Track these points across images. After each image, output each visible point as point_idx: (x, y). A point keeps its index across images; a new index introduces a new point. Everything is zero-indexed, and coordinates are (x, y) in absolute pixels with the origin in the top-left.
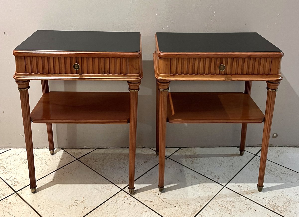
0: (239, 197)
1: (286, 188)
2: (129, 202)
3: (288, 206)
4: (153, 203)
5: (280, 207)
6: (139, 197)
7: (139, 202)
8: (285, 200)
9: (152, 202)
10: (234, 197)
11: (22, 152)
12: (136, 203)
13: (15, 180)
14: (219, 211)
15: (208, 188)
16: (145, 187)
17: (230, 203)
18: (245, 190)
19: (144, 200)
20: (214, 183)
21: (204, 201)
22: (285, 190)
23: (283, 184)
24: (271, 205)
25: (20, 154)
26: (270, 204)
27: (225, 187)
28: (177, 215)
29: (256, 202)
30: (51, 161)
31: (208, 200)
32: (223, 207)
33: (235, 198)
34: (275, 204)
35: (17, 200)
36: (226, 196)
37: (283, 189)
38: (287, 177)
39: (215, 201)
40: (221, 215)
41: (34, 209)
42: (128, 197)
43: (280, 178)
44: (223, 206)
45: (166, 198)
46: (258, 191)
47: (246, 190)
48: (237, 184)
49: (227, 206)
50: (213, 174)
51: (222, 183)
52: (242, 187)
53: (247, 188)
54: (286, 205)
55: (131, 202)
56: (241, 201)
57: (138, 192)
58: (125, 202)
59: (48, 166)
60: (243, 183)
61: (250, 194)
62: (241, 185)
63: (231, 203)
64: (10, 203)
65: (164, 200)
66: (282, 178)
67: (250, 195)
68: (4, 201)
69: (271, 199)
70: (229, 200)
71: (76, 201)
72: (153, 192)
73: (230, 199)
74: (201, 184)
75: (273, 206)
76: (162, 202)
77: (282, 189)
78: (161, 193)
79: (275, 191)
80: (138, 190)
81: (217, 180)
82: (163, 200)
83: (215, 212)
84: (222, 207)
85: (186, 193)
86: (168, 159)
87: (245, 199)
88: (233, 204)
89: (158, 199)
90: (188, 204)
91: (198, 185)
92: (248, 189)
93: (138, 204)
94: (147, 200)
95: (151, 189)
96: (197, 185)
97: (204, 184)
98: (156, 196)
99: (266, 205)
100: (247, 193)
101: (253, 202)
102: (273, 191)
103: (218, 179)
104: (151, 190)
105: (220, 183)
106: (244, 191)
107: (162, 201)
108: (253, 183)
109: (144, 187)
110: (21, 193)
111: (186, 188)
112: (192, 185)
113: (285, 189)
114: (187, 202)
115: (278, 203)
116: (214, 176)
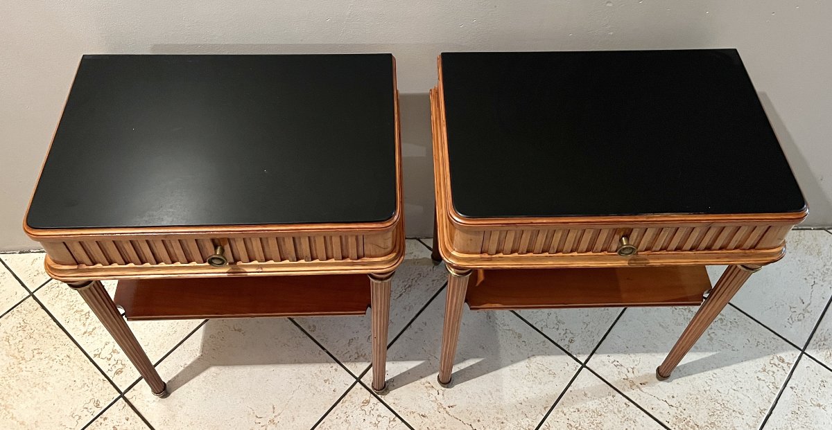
0: (613, 396)
1: (717, 368)
2: (374, 420)
3: (716, 423)
4: (426, 419)
5: (698, 426)
6: (396, 402)
7: (397, 419)
8: (711, 405)
9: (423, 416)
10: (603, 397)
12: (390, 422)
13: (116, 356)
15: (547, 372)
16: (408, 372)
17: (591, 417)
18: (628, 374)
19: (407, 410)
20: (561, 354)
21: (538, 412)
22: (714, 375)
23: (713, 356)
24: (680, 421)
26: (679, 417)
27: (584, 365)
29: (648, 411)
31: (545, 408)
32: (576, 428)
33: (604, 399)
34: (688, 419)
36: (585, 395)
37: (711, 372)
38: (724, 332)
39: (560, 410)
42: (371, 404)
43: (709, 337)
44: (578, 425)
45: (456, 403)
46: (657, 380)
47: (630, 375)
48: (612, 358)
49: (586, 426)
50: (561, 326)
51: (579, 353)
52: (621, 366)
53: (633, 369)
54: (713, 419)
55: (380, 419)
56: (616, 410)
57: (395, 387)
58: (366, 418)
60: (625, 352)
61: (638, 387)
62: (621, 358)
63: (596, 416)
64: (114, 429)
65: (451, 411)
66: (712, 335)
67: (638, 389)
69: (683, 404)
70: (591, 407)
71: (258, 420)
72: (426, 387)
73: (592, 405)
74: (533, 359)
75: (684, 422)
76: (446, 415)
77: (709, 369)
78: (443, 389)
79: (693, 376)
80: (392, 380)
81: (568, 346)
85: (498, 388)
87: (626, 404)
88: (599, 419)
89: (438, 408)
90: (503, 423)
91: (527, 360)
92: (635, 371)
93: (394, 424)
94: (413, 413)
95: (422, 377)
96: (523, 364)
97: (539, 358)
98: (434, 399)
99: (670, 421)
100: (632, 384)
101: (642, 412)
102: (689, 377)
103: (571, 341)
104: (423, 380)
105: (575, 356)
106: (626, 377)
107: (446, 412)
108: (647, 352)
109: (405, 370)
110: (134, 398)
111: (498, 372)
112: (513, 362)
113: (715, 371)
114: (499, 416)
115: (695, 415)
116: (562, 333)
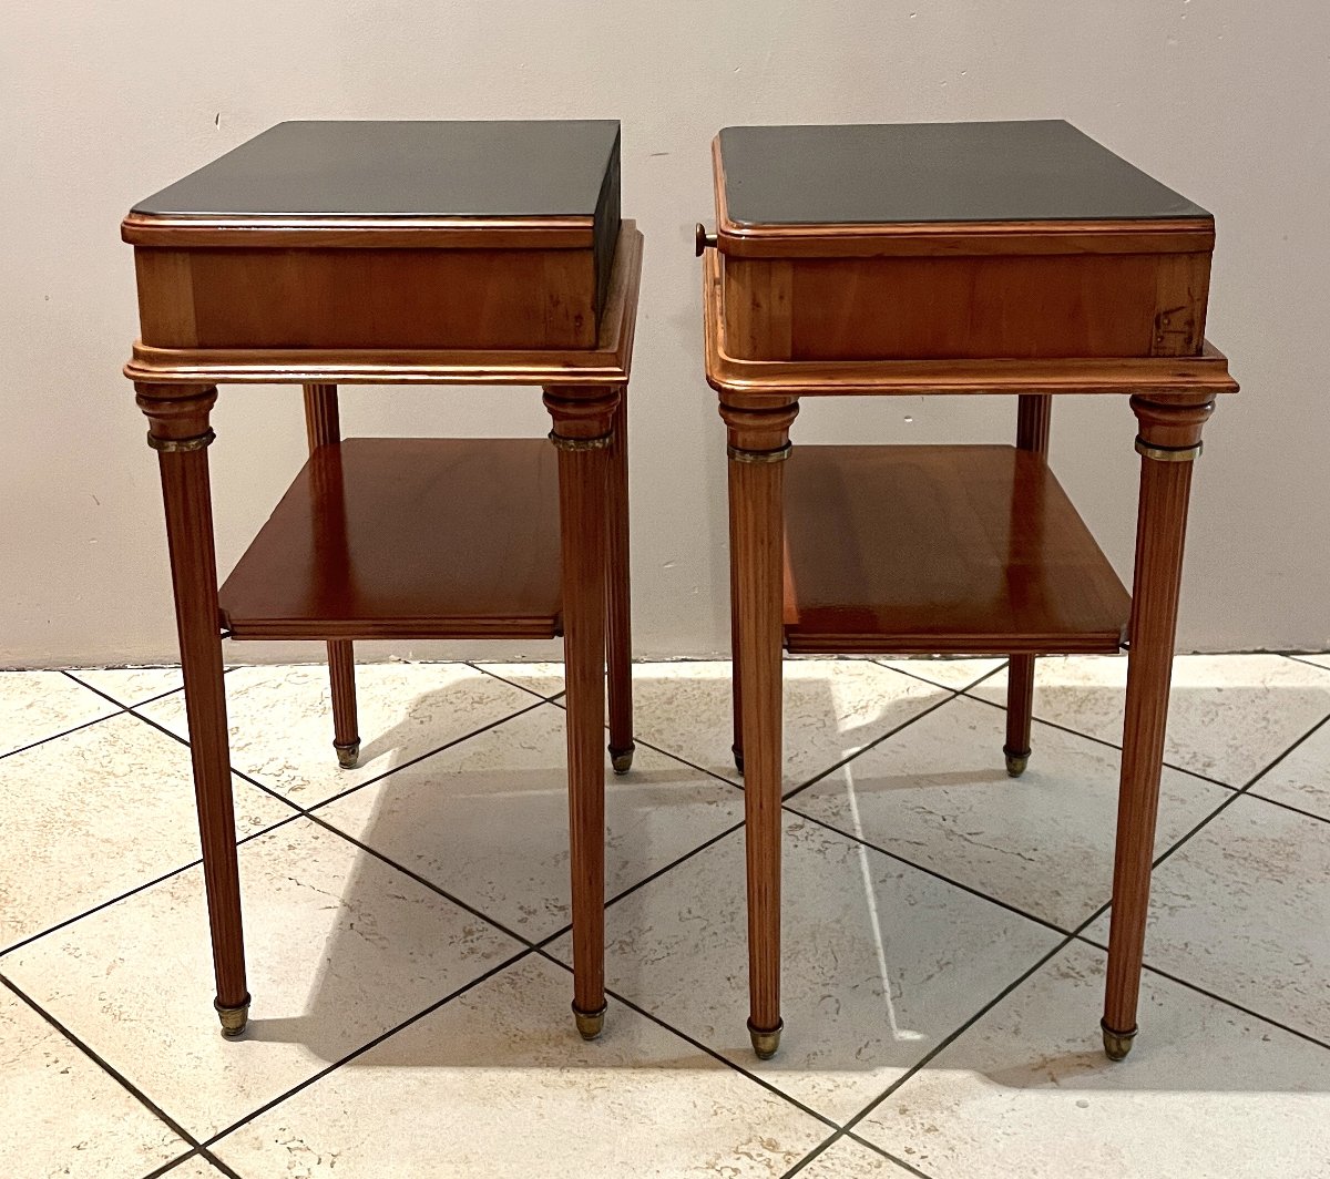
2: (817, 846)
4: (925, 848)
7: (862, 846)
9: (918, 844)
11: (293, 678)
12: (849, 849)
13: (292, 773)
14: (1229, 872)
17: (1273, 846)
19: (883, 837)
25: (285, 684)
27: (1242, 792)
28: (1043, 885)
30: (431, 705)
32: (1245, 859)
35: (317, 838)
39: (1203, 840)
40: (1241, 885)
41: (400, 868)
44: (1246, 855)
49: (1263, 856)
52: (1321, 792)
55: (827, 846)
58: (799, 843)
59: (422, 722)
63: (1282, 845)
64: (291, 847)
68: (264, 842)
76: (965, 843)
81: (1204, 771)
82: (969, 837)
83: (1214, 877)
84: (1242, 861)
86: (960, 697)
88: (1290, 850)
103: (1208, 766)
105: (1221, 782)
107: (966, 839)
110: (329, 816)
114: (1077, 844)
116: (1188, 757)
